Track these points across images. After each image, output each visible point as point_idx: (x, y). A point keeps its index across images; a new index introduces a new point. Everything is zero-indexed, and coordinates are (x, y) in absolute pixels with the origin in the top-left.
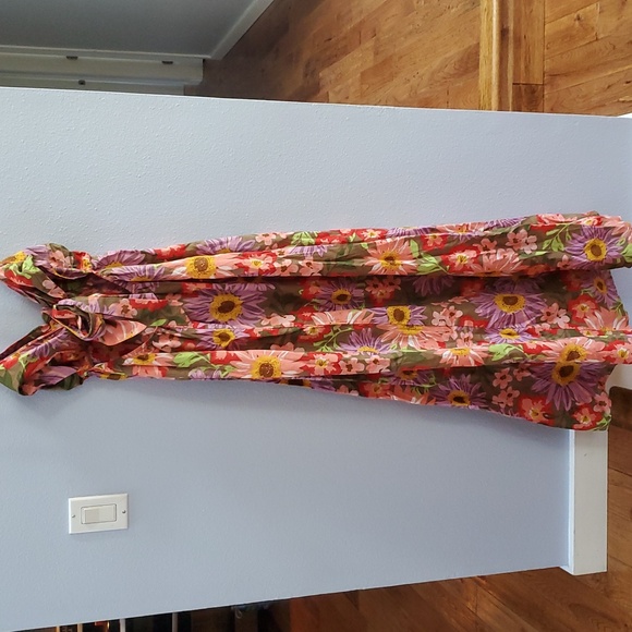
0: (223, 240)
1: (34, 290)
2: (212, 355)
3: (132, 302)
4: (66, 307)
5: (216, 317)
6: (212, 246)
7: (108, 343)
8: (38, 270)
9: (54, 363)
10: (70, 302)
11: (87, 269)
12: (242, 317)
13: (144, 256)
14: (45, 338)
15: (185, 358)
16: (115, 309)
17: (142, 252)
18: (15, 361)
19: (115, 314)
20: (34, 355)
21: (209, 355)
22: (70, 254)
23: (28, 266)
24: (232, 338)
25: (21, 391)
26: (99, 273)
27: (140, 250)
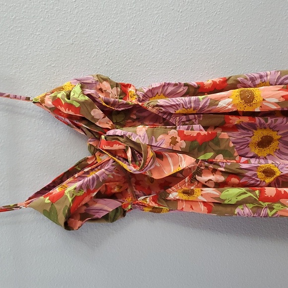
0: (262, 74)
1: (83, 119)
2: (262, 192)
3: (180, 133)
4: (116, 138)
5: (255, 151)
6: (253, 79)
7: (156, 176)
8: (87, 98)
9: (100, 196)
10: (119, 132)
11: (133, 101)
12: (279, 152)
13: (186, 89)
14: (92, 170)
15: (232, 194)
16: (163, 140)
17: (185, 85)
18: (61, 194)
19: (163, 146)
20: (81, 187)
21: (257, 192)
22: (117, 85)
23: (77, 94)
24: (278, 174)
25: (67, 226)
26: (145, 104)
27: (183, 83)
